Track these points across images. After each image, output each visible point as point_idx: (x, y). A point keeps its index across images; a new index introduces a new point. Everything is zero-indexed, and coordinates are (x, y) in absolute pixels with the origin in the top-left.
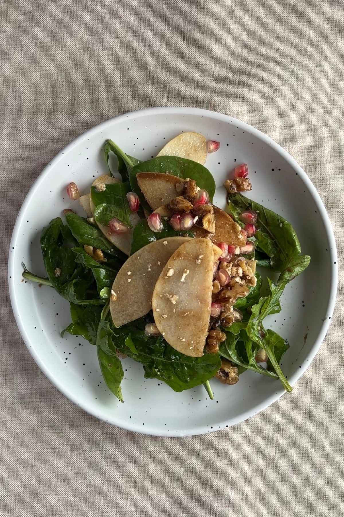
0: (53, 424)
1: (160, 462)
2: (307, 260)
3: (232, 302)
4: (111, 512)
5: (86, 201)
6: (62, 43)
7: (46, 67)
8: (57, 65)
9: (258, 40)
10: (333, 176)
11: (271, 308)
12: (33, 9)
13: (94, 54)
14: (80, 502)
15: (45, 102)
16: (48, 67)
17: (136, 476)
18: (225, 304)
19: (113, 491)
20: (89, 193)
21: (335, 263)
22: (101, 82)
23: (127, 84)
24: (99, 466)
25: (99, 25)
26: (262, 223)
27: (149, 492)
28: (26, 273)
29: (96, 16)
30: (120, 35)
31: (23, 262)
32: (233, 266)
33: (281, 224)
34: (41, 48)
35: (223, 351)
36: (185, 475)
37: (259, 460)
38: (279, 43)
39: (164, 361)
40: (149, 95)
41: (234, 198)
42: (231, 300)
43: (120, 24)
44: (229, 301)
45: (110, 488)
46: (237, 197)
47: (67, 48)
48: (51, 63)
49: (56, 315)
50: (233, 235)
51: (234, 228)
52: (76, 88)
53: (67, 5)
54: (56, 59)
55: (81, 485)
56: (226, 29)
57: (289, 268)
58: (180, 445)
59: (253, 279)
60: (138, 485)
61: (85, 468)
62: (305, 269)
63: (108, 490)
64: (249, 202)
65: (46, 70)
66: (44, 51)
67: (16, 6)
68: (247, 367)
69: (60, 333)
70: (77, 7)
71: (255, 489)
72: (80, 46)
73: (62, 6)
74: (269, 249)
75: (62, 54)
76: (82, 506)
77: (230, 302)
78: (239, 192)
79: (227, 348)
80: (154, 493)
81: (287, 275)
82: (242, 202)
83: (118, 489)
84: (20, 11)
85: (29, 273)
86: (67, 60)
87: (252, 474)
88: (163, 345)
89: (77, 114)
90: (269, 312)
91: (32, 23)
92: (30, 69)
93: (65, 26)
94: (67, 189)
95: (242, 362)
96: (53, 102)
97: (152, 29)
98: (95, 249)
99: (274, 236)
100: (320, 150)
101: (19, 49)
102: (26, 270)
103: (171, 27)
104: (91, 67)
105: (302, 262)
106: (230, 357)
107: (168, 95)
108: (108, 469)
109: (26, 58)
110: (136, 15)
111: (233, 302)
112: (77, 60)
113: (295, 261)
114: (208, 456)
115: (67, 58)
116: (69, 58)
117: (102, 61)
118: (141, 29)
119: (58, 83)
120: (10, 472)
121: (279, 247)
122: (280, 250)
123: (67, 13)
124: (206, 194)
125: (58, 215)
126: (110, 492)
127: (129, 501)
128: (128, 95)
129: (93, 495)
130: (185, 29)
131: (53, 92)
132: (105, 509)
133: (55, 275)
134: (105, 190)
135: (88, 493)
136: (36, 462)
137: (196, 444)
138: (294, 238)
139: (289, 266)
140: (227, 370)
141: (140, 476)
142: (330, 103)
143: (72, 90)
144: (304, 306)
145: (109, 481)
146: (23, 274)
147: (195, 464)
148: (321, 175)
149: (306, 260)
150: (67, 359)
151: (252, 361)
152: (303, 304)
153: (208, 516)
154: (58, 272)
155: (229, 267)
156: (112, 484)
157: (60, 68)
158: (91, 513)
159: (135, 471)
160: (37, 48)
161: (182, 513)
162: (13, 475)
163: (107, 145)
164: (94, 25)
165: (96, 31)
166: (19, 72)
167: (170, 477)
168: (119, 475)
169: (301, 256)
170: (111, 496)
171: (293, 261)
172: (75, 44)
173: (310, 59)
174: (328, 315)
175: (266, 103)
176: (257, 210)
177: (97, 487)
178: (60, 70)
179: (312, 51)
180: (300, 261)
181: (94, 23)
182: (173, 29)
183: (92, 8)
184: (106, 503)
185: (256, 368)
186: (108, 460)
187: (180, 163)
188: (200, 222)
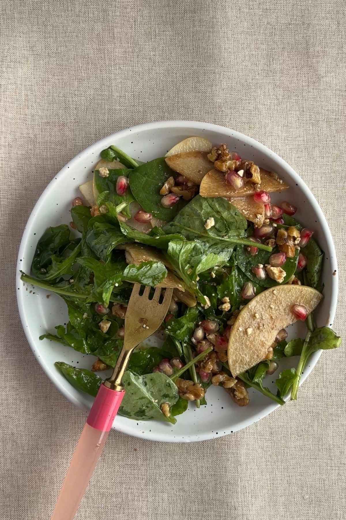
0: (67, 427)
1: (171, 465)
4: (123, 514)
6: (74, 52)
7: (58, 76)
8: (69, 74)
9: (265, 50)
10: (338, 184)
12: (46, 20)
13: (105, 63)
14: (93, 503)
15: (57, 112)
16: (60, 76)
17: (148, 478)
19: (125, 493)
22: (112, 92)
23: (138, 95)
24: (111, 468)
25: (111, 35)
27: (161, 494)
28: (24, 276)
29: (107, 26)
30: (131, 44)
34: (54, 58)
36: (196, 478)
37: (268, 463)
38: (286, 54)
40: (159, 107)
43: (131, 33)
45: (122, 490)
47: (79, 57)
48: (64, 72)
52: (88, 98)
53: (79, 15)
54: (68, 69)
55: (94, 487)
56: (235, 38)
58: (191, 449)
60: (149, 487)
61: (98, 470)
63: (120, 492)
65: (58, 80)
66: (56, 61)
67: (29, 17)
70: (89, 18)
71: (264, 492)
72: (92, 55)
73: (74, 16)
75: (75, 64)
76: (95, 507)
80: (165, 496)
83: (130, 491)
84: (33, 21)
85: (26, 276)
86: (79, 69)
87: (261, 477)
89: (90, 125)
91: (45, 34)
92: (42, 78)
93: (77, 36)
96: (66, 111)
97: (162, 38)
100: (325, 159)
101: (31, 59)
103: (181, 36)
104: (103, 76)
107: (178, 107)
108: (120, 472)
109: (39, 67)
110: (147, 25)
112: (88, 69)
114: (217, 460)
115: (79, 67)
116: (81, 67)
117: (113, 70)
118: (151, 39)
119: (70, 92)
120: (24, 473)
123: (79, 23)
126: (122, 494)
127: (141, 503)
128: (138, 107)
129: (105, 496)
130: (194, 38)
131: (65, 101)
132: (118, 510)
134: (107, 176)
135: (101, 494)
136: (50, 464)
137: (206, 448)
141: (152, 478)
142: (335, 114)
143: (84, 100)
145: (121, 483)
147: (206, 467)
148: (327, 184)
153: (218, 518)
156: (124, 486)
157: (72, 77)
158: (104, 514)
159: (146, 474)
160: (50, 58)
161: (193, 515)
162: (28, 476)
164: (105, 35)
165: (107, 41)
166: (32, 81)
167: (181, 480)
168: (131, 478)
170: (123, 498)
172: (87, 54)
173: (316, 71)
174: (329, 322)
175: (271, 116)
177: (109, 489)
178: (72, 79)
179: (318, 62)
181: (105, 33)
182: (183, 38)
183: (103, 18)
184: (118, 505)
186: (120, 463)
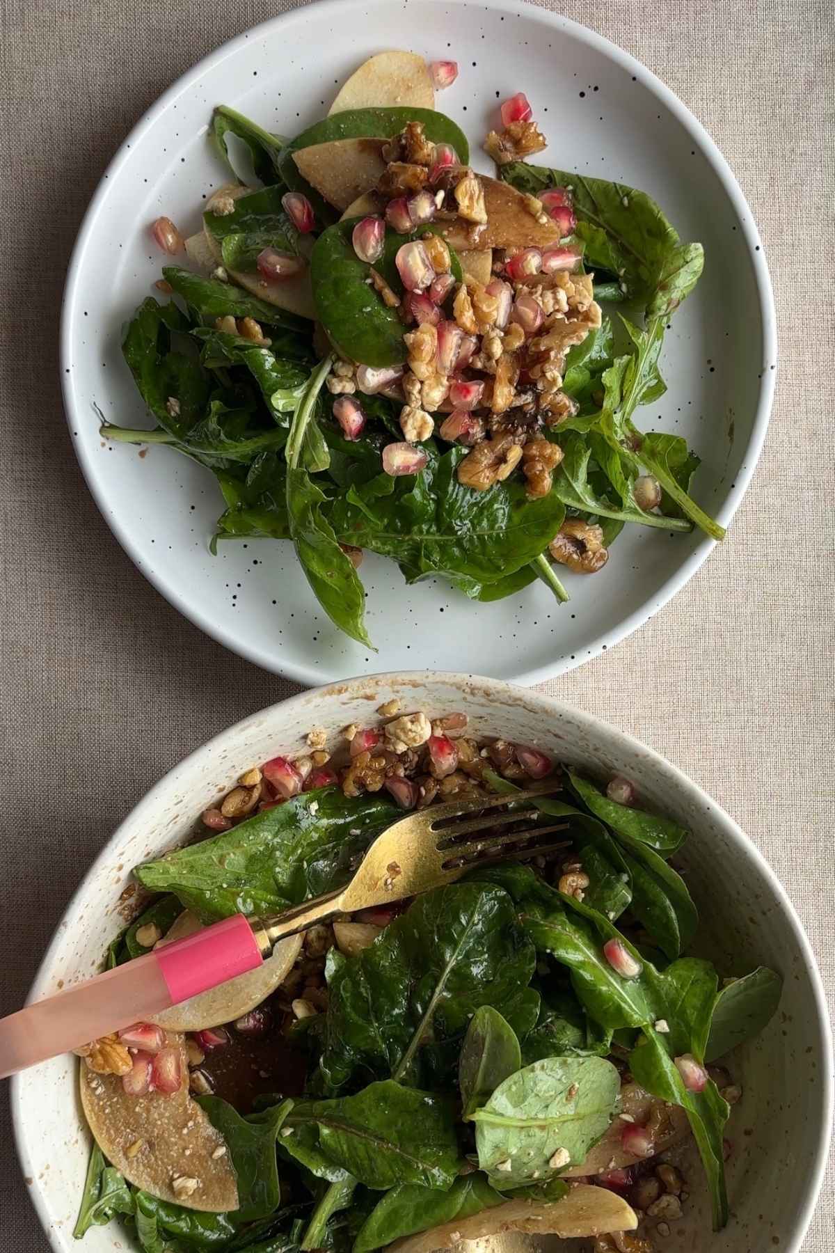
2: (697, 252)
3: (556, 357)
5: (198, 244)
11: (644, 386)
18: (542, 367)
20: (203, 229)
21: (757, 248)
26: (584, 210)
28: (106, 428)
31: (94, 403)
32: (543, 289)
33: (626, 198)
35: (563, 489)
39: (441, 540)
41: (512, 174)
42: (552, 354)
44: (549, 358)
46: (519, 170)
49: (191, 511)
50: (527, 221)
51: (525, 208)
57: (661, 282)
59: (592, 309)
62: (699, 279)
64: (548, 173)
68: (620, 516)
69: (208, 545)
74: (611, 259)
77: (552, 358)
78: (522, 158)
79: (570, 479)
81: (661, 298)
82: (534, 176)
85: (112, 426)
88: (433, 496)
90: (641, 393)
94: (153, 232)
95: (609, 508)
98: (240, 320)
99: (616, 231)
102: (105, 421)
105: (687, 263)
106: (579, 500)
111: (559, 357)
113: (672, 263)
121: (631, 254)
122: (637, 259)
124: (450, 149)
125: (148, 292)
133: (169, 413)
134: (233, 210)
138: (659, 215)
139: (661, 277)
140: (579, 536)
144: (712, 370)
146: (100, 431)
149: (693, 254)
150: (235, 597)
151: (629, 500)
152: (711, 366)
154: (174, 405)
155: (536, 292)
163: (217, 118)
169: (682, 248)
171: (668, 265)
174: (767, 362)
176: (567, 186)
180: (682, 261)
185: (640, 515)
187: (378, 116)
188: (451, 202)
